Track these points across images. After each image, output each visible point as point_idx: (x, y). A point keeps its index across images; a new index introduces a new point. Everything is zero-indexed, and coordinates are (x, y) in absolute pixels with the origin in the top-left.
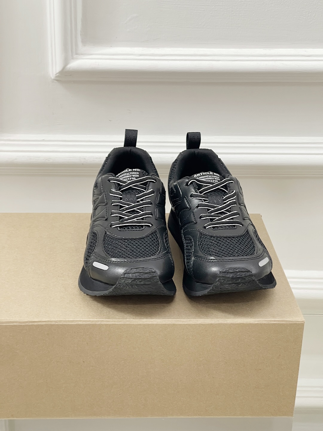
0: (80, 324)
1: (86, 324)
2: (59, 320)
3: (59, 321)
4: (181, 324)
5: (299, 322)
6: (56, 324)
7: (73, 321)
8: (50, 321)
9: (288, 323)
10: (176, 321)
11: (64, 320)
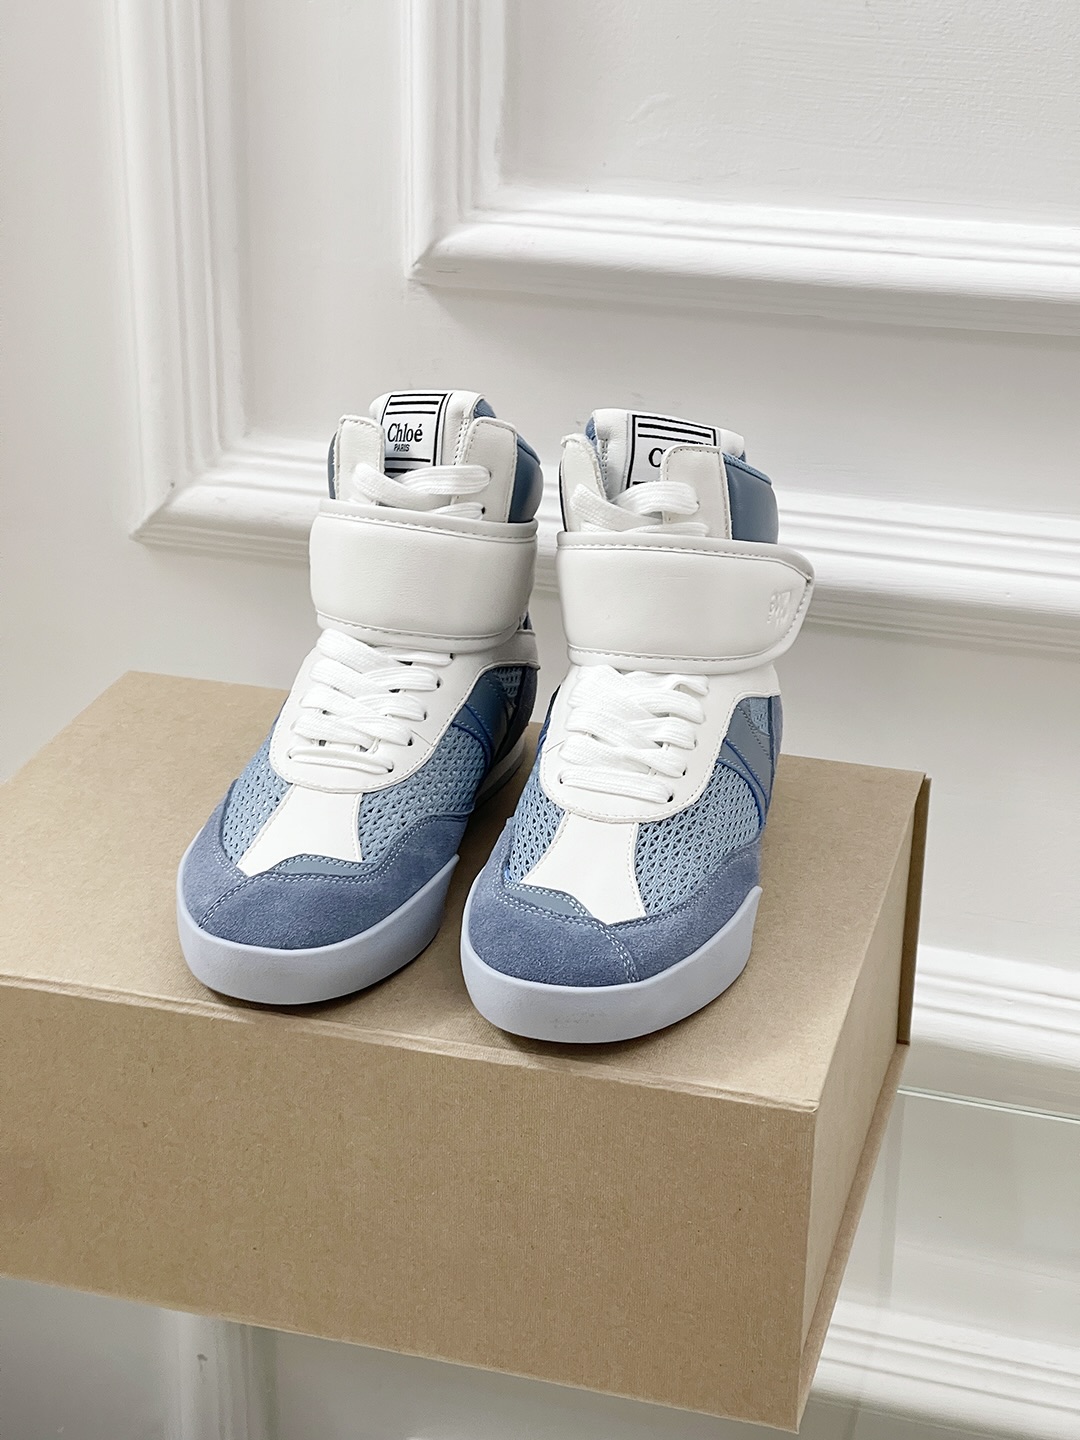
0: (129, 1006)
1: (147, 1008)
2: (70, 981)
3: (72, 986)
5: (798, 1107)
6: (63, 992)
7: (109, 992)
8: (47, 983)
9: (762, 1104)
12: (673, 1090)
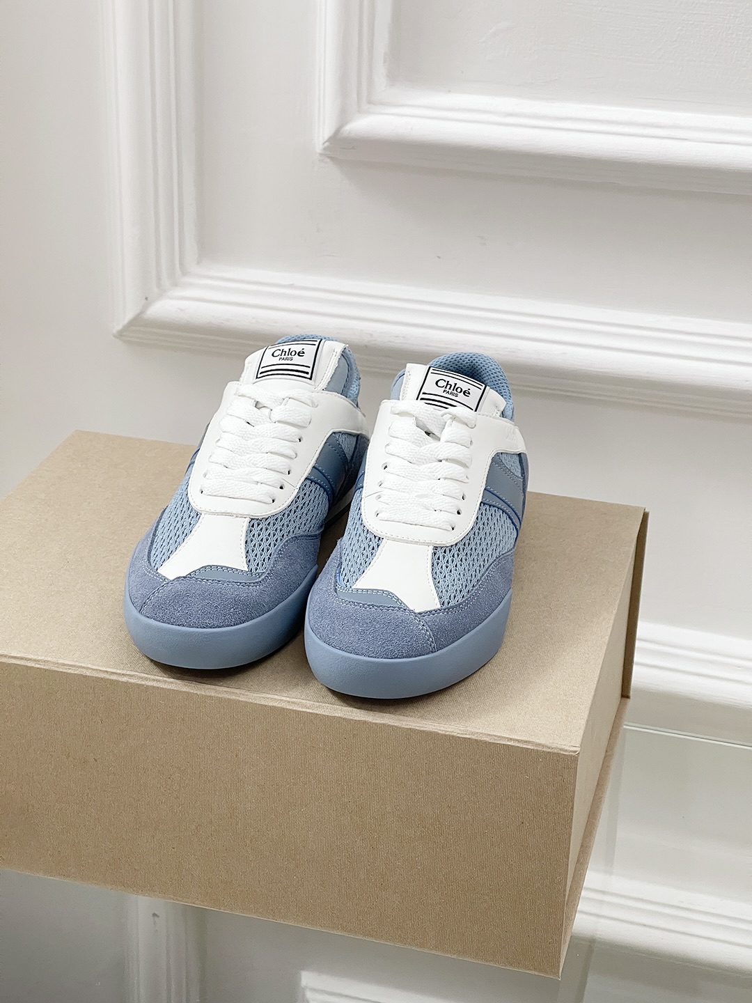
1: (99, 678)
2: (43, 658)
3: (44, 661)
4: (298, 711)
5: (566, 751)
6: (38, 666)
7: (71, 666)
8: (26, 659)
9: (539, 748)
10: (289, 702)
11: (55, 660)
12: (476, 738)
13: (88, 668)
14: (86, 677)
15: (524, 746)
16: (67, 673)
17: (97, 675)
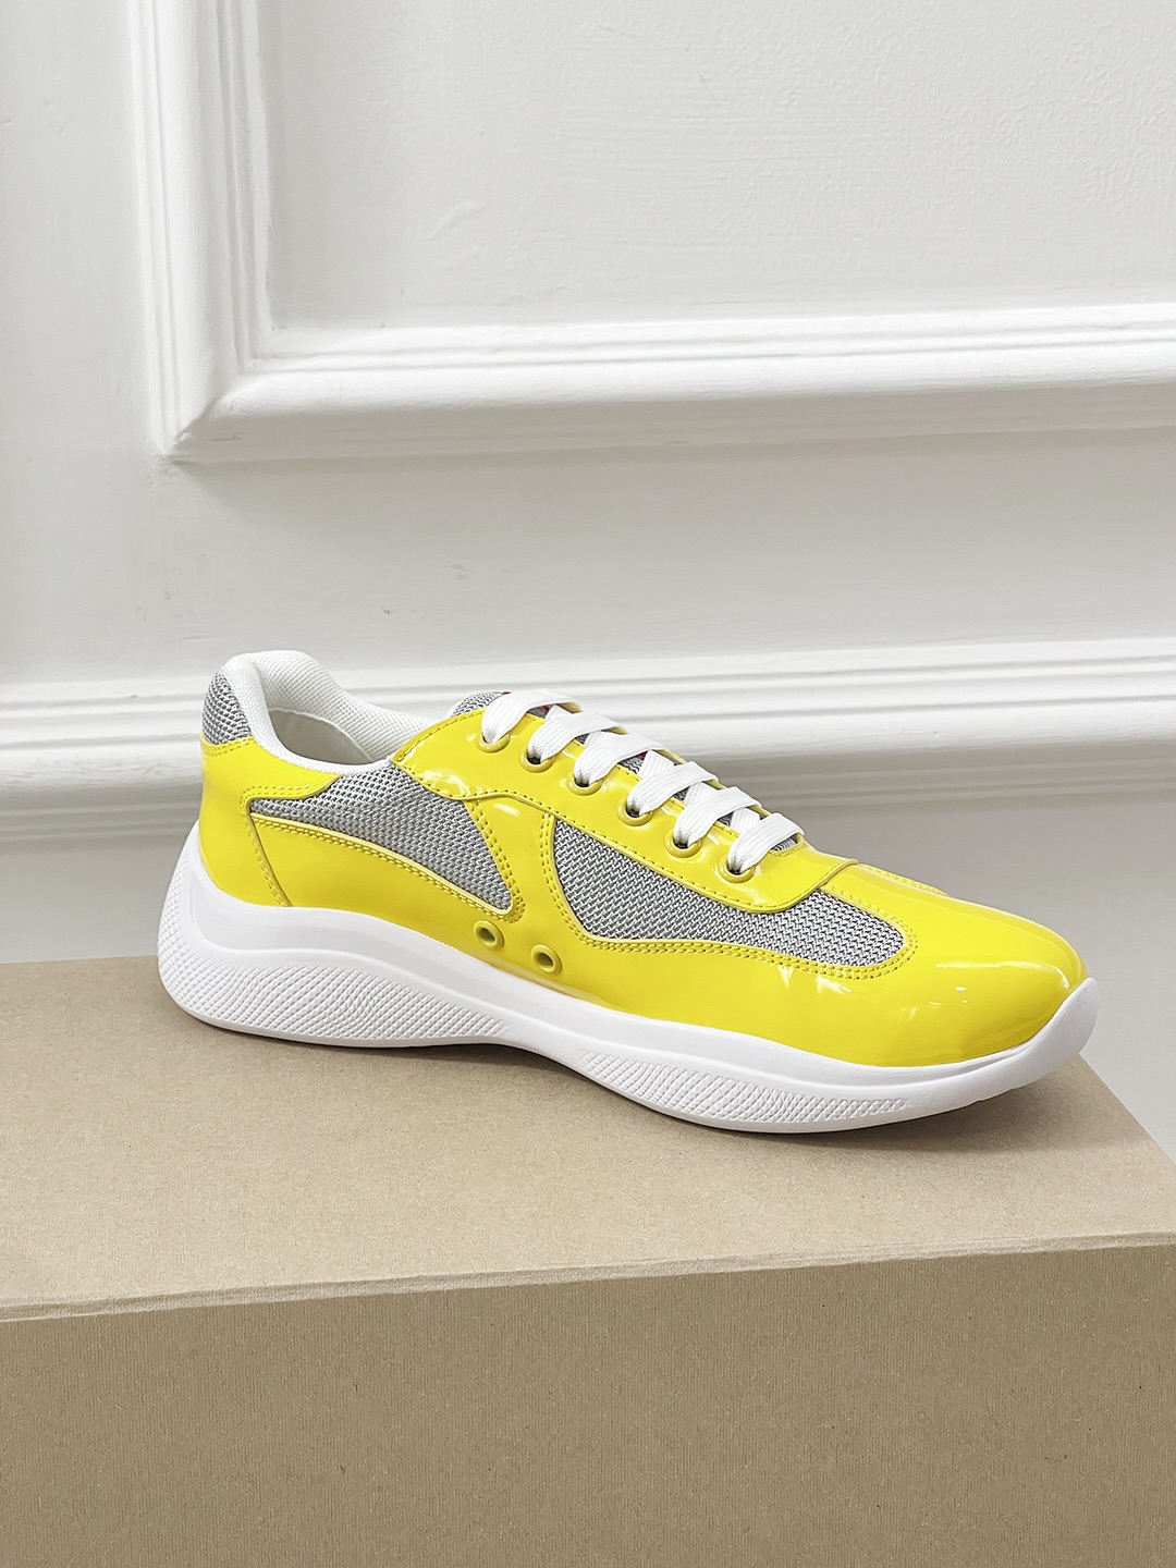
12: (1056, 1250)
13: (327, 1285)
14: (325, 1303)
15: (1138, 1244)
16: (288, 1303)
17: (349, 1293)
